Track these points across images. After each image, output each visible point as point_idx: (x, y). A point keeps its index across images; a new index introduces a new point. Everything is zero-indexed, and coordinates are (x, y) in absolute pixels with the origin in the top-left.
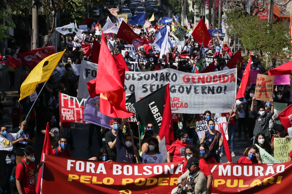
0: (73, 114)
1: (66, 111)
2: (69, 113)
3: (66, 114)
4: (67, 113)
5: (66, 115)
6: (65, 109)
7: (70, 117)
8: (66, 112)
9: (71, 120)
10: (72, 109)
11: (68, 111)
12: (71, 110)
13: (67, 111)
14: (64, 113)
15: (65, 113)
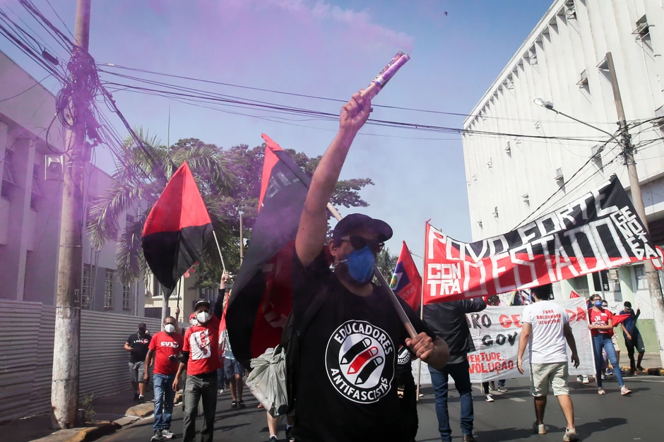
0: (460, 277)
1: (440, 271)
2: (449, 276)
3: (441, 279)
4: (444, 276)
5: (438, 282)
6: (438, 266)
7: (450, 288)
8: (439, 273)
9: (452, 293)
10: (459, 264)
11: (447, 271)
12: (453, 265)
13: (443, 271)
14: (433, 276)
15: (438, 276)
